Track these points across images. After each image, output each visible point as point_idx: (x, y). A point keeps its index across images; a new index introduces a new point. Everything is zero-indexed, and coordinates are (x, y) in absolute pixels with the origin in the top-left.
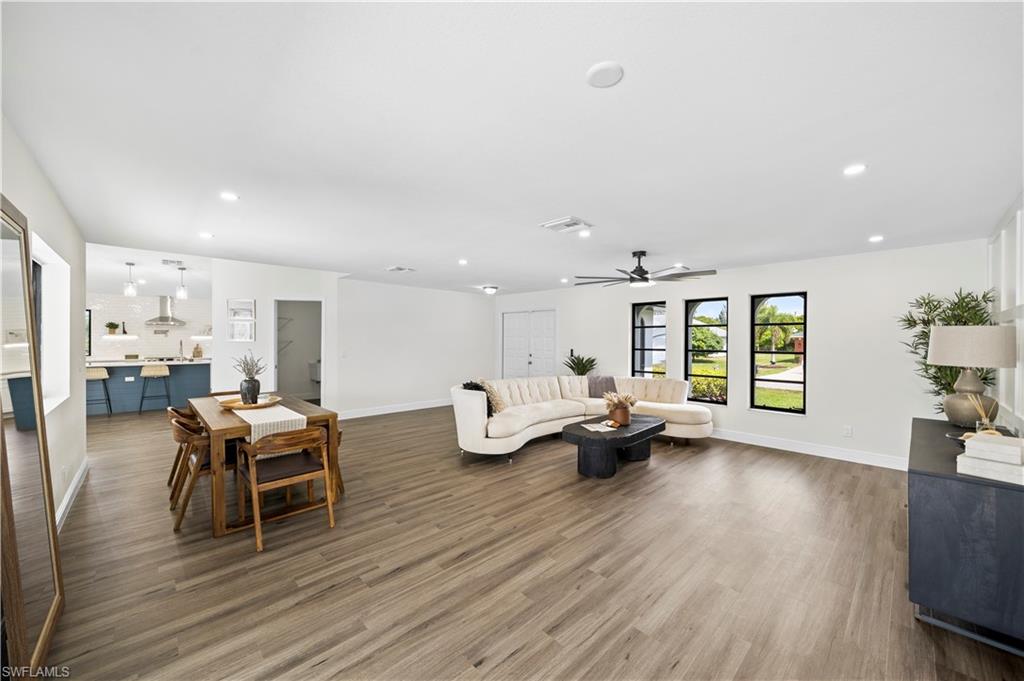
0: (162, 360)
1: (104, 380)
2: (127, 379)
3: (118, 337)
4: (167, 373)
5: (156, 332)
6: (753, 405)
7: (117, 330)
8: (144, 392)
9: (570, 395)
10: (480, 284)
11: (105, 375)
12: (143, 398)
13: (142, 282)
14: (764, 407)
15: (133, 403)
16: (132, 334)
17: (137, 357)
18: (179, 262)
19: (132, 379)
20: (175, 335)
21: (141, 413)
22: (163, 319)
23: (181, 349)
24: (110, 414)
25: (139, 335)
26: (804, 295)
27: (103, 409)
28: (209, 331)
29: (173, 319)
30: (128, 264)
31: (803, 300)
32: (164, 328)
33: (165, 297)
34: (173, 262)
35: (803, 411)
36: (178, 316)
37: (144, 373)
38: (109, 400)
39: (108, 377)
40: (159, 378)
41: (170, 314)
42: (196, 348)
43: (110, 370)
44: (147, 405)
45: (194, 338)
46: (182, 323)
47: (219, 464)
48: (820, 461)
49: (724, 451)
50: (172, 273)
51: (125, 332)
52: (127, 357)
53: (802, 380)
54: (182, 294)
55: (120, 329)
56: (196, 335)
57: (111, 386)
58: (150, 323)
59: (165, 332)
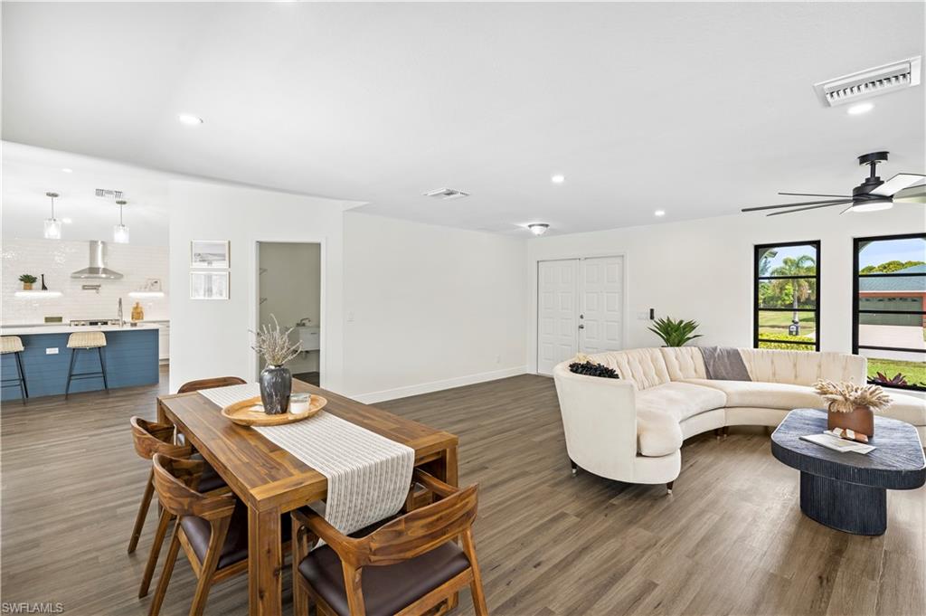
0: (94, 323)
1: (17, 353)
2: (49, 351)
3: (35, 294)
4: (103, 342)
5: (84, 288)
7: (34, 285)
8: (71, 369)
9: (679, 374)
10: (525, 219)
11: (18, 346)
12: (71, 375)
13: (67, 221)
15: (57, 383)
16: (54, 290)
17: (60, 319)
18: (119, 193)
19: (55, 351)
20: (109, 292)
21: (67, 397)
22: (93, 270)
23: (121, 310)
24: (26, 400)
25: (62, 292)
27: (17, 393)
28: (154, 284)
29: (105, 271)
30: (49, 195)
32: (95, 283)
33: (96, 242)
34: (110, 192)
36: (110, 267)
37: (72, 343)
38: (24, 380)
39: (22, 349)
40: (92, 349)
41: (100, 265)
42: (136, 308)
43: (25, 339)
44: (76, 386)
45: (133, 295)
46: (118, 276)
47: (270, 574)
50: (108, 208)
51: (44, 288)
52: (48, 320)
54: (121, 237)
55: (38, 284)
56: (136, 291)
57: (26, 360)
58: (76, 276)
59: (96, 288)
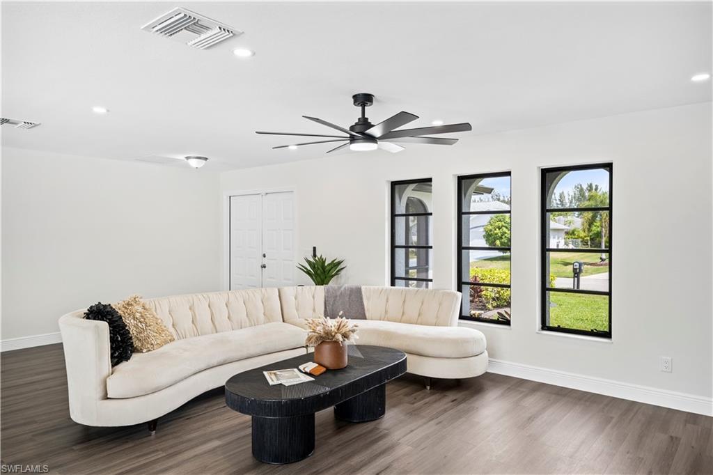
6: (545, 326)
9: (296, 315)
10: (181, 153)
14: (558, 329)
26: (608, 166)
31: (608, 173)
35: (607, 335)
48: (630, 407)
49: (502, 395)
53: (607, 290)
